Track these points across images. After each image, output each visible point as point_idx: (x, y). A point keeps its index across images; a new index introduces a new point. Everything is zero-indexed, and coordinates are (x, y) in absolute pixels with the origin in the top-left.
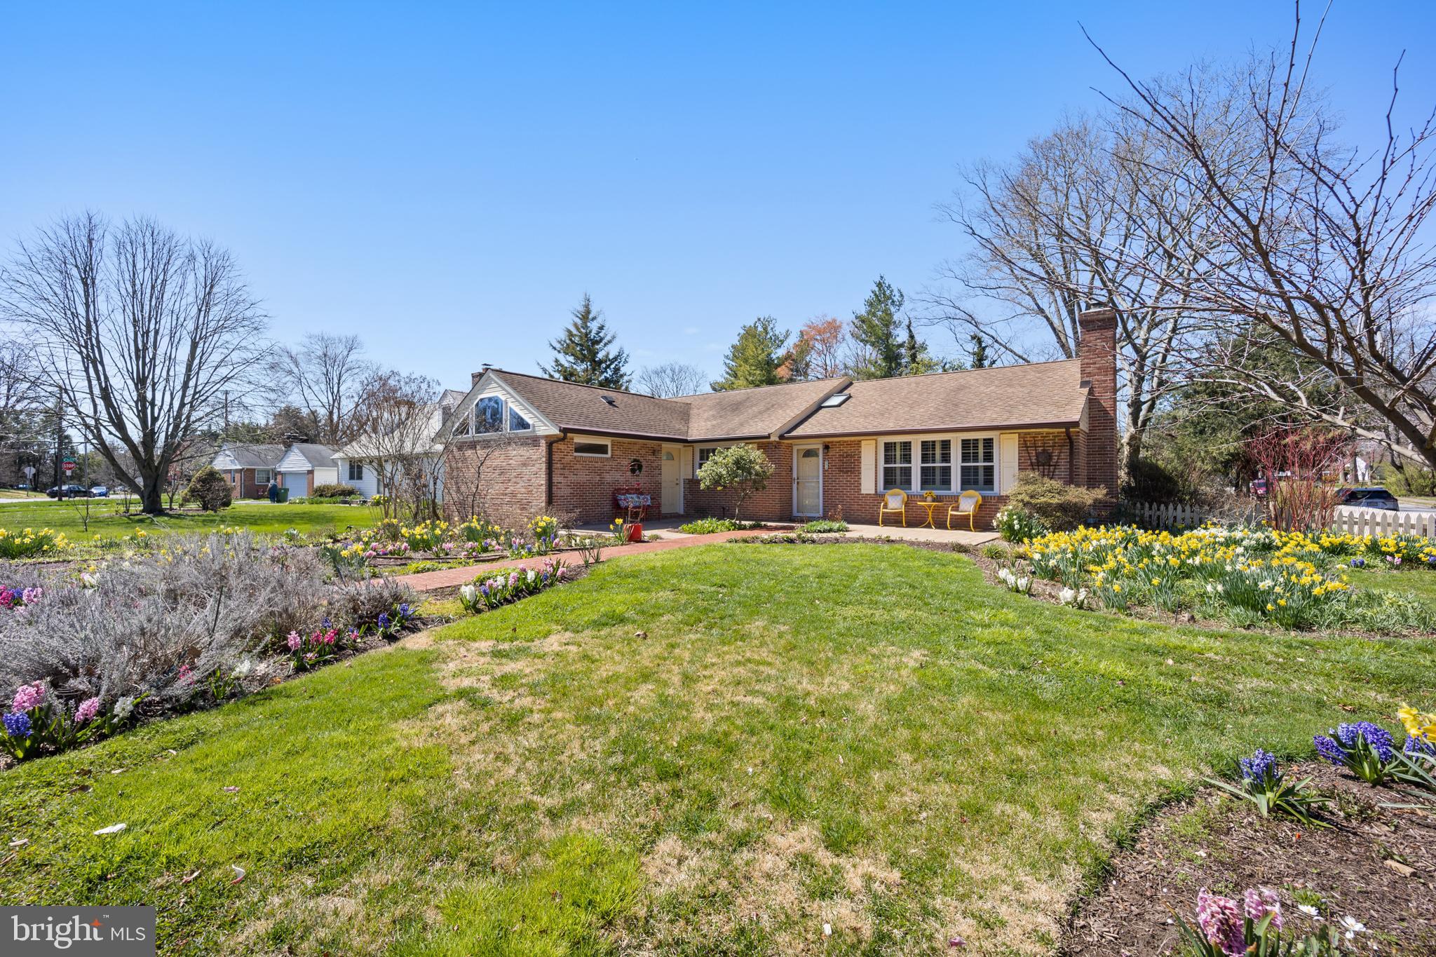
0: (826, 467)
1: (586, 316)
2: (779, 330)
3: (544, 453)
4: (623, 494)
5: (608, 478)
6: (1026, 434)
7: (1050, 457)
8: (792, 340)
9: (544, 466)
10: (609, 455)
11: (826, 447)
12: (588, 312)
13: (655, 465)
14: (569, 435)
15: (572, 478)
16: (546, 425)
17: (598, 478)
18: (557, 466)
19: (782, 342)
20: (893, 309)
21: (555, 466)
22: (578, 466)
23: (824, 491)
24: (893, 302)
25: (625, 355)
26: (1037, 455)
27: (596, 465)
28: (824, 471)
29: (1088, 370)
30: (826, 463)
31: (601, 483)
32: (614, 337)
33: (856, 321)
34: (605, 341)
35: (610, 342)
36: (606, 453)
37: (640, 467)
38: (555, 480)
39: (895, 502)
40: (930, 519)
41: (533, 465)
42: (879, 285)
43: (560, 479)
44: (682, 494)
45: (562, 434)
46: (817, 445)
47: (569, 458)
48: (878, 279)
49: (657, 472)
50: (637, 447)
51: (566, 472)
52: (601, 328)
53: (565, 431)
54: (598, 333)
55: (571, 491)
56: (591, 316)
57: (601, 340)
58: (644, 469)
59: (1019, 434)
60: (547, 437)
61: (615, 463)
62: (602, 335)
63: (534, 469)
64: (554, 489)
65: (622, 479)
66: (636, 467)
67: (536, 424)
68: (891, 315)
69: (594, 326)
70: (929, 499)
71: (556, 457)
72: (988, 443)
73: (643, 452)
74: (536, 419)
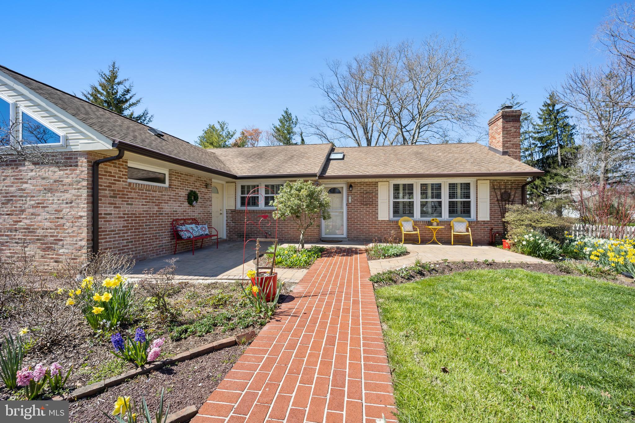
0: (350, 201)
1: (112, 79)
2: (231, 129)
3: (85, 175)
4: (183, 224)
5: (167, 208)
6: (494, 180)
7: (509, 195)
8: (238, 136)
9: (84, 193)
10: (167, 184)
11: (350, 186)
12: (114, 76)
13: (207, 197)
14: (127, 154)
15: (126, 208)
16: (87, 137)
17: (156, 208)
18: (104, 193)
19: (232, 136)
20: (293, 126)
21: (102, 193)
22: (133, 195)
23: (348, 219)
24: (293, 122)
25: (149, 115)
26: (502, 195)
27: (154, 194)
28: (347, 205)
29: (507, 145)
30: (350, 198)
31: (160, 213)
32: (138, 101)
33: (274, 129)
34: (132, 101)
35: (134, 104)
36: (165, 183)
37: (196, 198)
38: (102, 210)
39: (407, 226)
40: (435, 237)
41: (66, 191)
42: (286, 112)
43: (110, 210)
44: (225, 223)
45: (116, 153)
46: (341, 185)
47: (121, 185)
48: (285, 110)
49: (209, 203)
50: (193, 179)
51: (118, 201)
52: (128, 91)
53: (122, 147)
54: (124, 95)
55: (122, 223)
56: (117, 81)
57: (127, 101)
58: (199, 200)
59: (490, 180)
60: (88, 154)
61: (173, 193)
62: (128, 97)
63: (68, 196)
64: (101, 223)
65: (180, 210)
66: (192, 198)
67: (70, 136)
68: (292, 128)
69: (120, 90)
70: (435, 224)
71: (103, 181)
72: (467, 186)
73: (198, 184)
74: (71, 130)
